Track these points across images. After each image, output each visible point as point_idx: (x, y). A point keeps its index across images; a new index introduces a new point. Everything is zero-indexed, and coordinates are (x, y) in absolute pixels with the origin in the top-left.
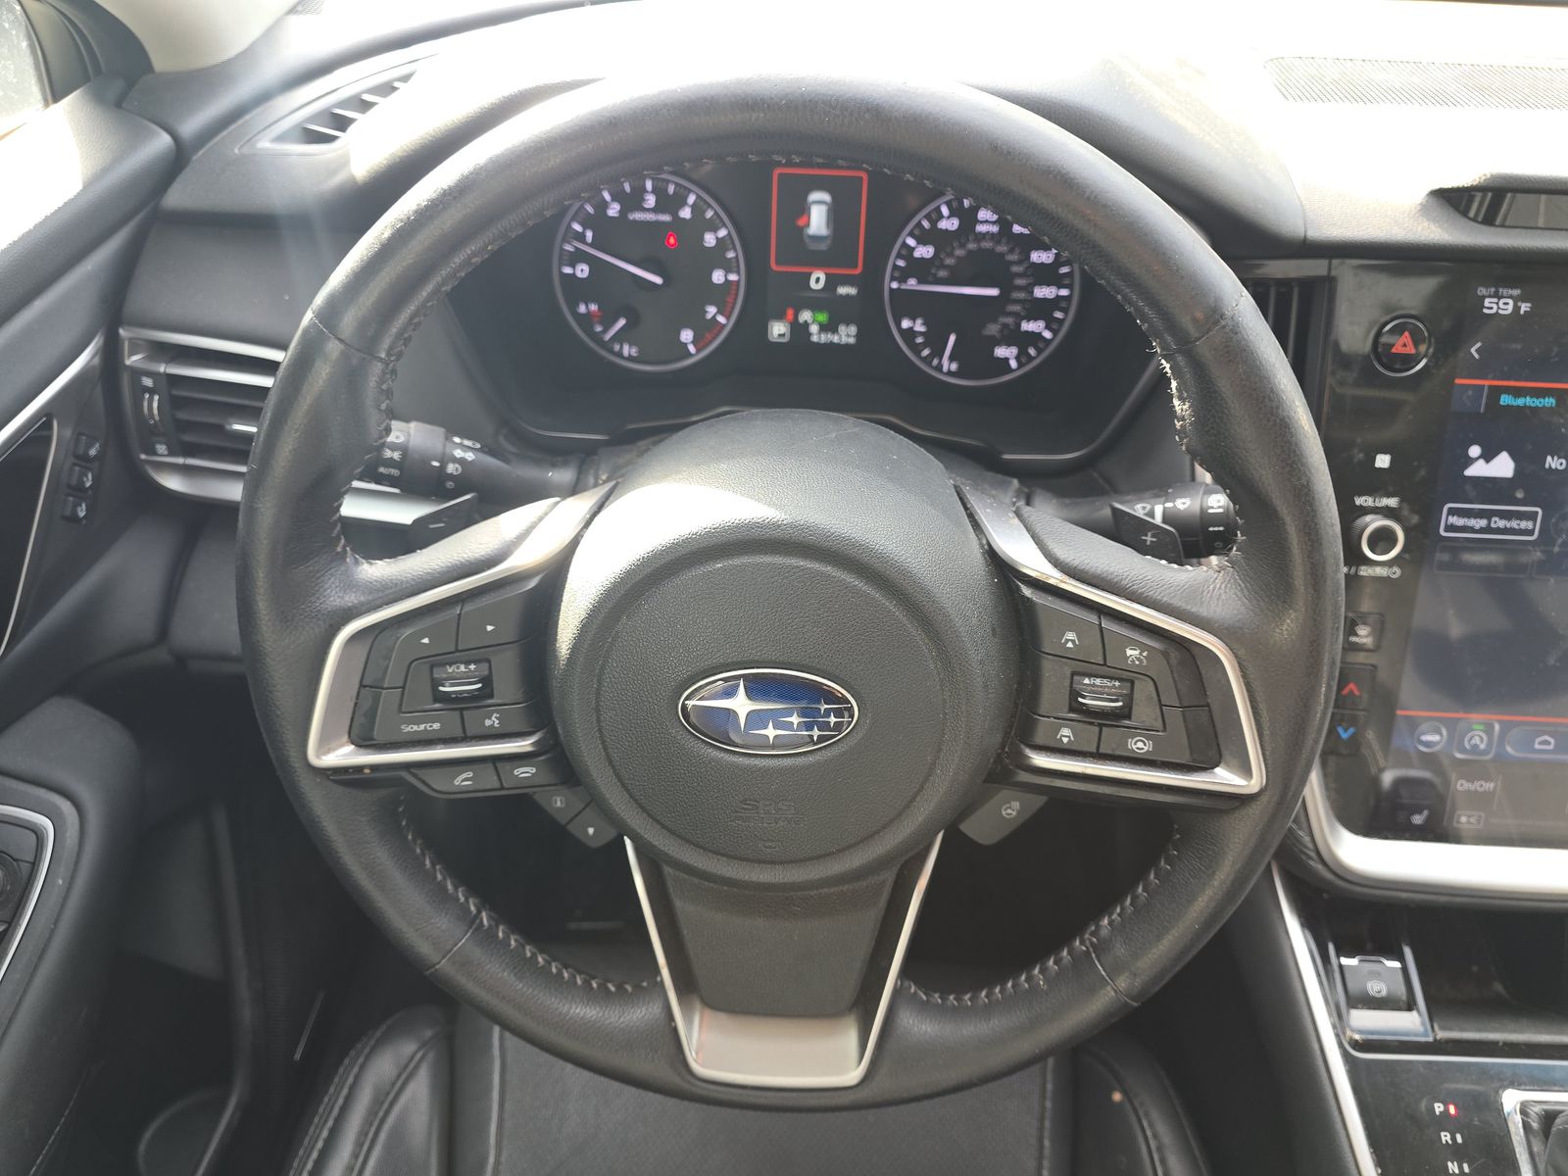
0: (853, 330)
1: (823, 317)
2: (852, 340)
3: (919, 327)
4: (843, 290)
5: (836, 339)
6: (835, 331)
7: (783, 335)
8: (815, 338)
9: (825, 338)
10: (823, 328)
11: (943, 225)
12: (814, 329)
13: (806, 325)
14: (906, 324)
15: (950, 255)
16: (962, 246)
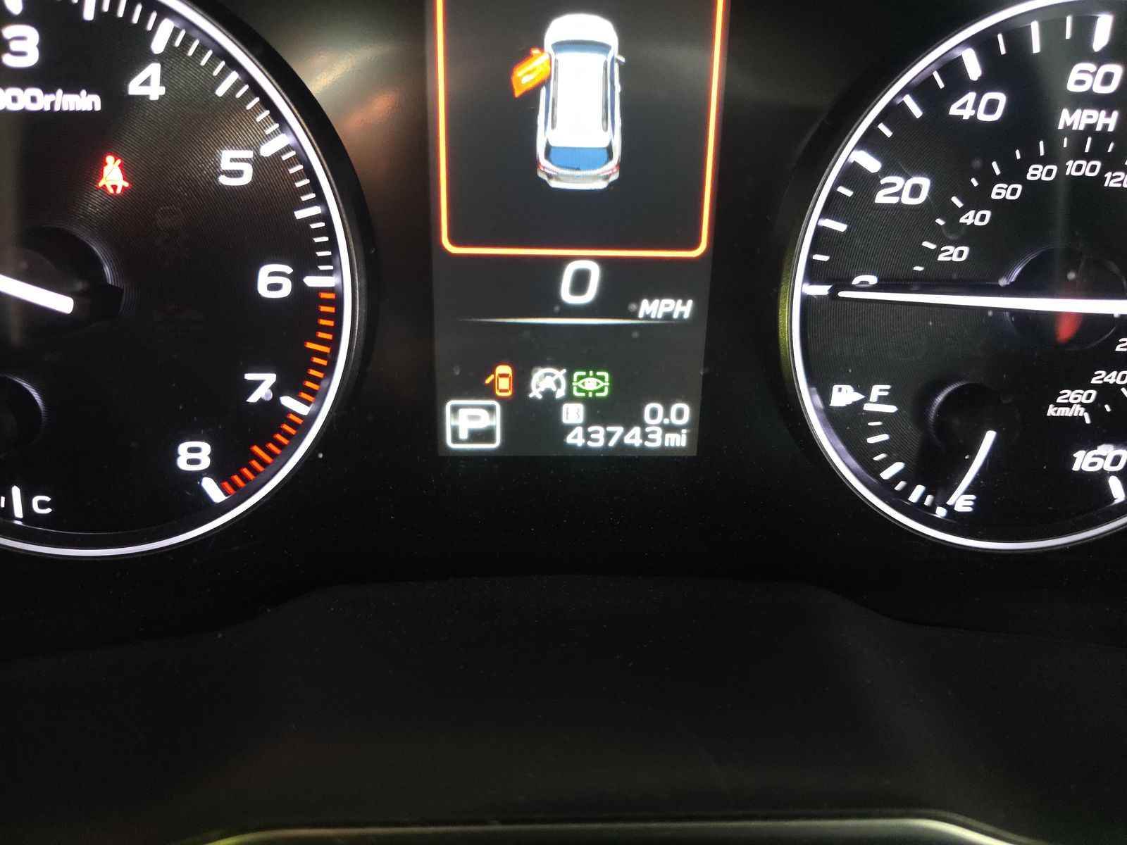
0: (682, 412)
1: (595, 383)
2: (679, 440)
3: (878, 400)
4: (652, 309)
5: (634, 438)
6: (632, 418)
7: (487, 435)
8: (575, 439)
9: (599, 438)
10: (598, 411)
11: (964, 108)
12: (573, 414)
13: (550, 404)
14: (843, 396)
15: (978, 200)
16: (1014, 173)
